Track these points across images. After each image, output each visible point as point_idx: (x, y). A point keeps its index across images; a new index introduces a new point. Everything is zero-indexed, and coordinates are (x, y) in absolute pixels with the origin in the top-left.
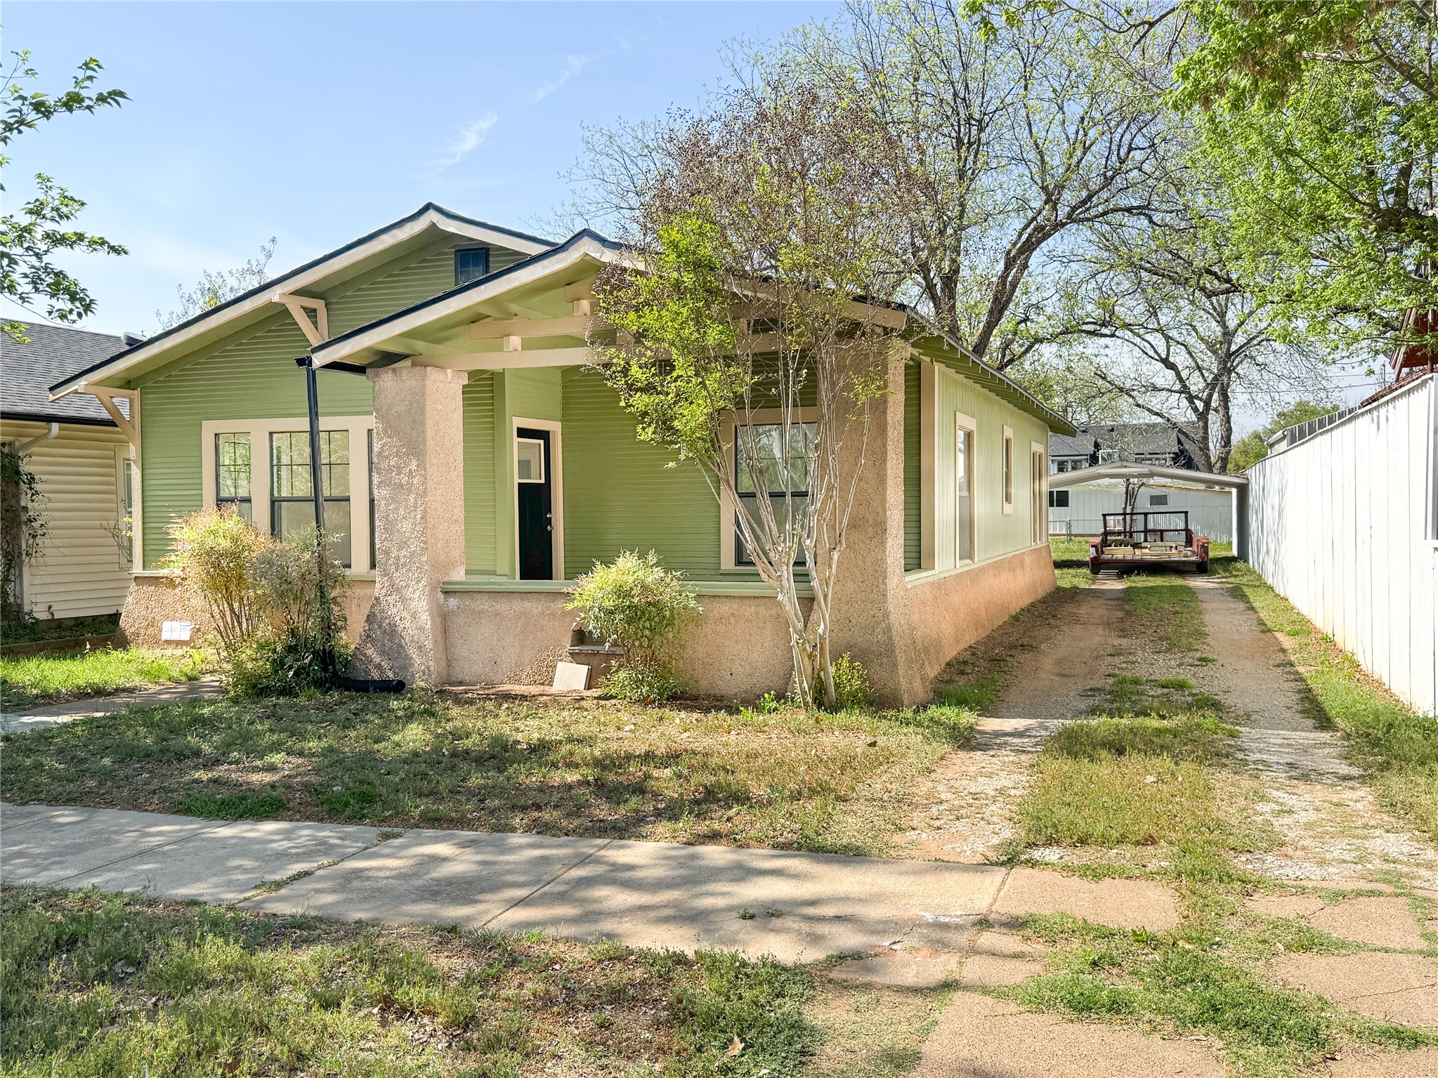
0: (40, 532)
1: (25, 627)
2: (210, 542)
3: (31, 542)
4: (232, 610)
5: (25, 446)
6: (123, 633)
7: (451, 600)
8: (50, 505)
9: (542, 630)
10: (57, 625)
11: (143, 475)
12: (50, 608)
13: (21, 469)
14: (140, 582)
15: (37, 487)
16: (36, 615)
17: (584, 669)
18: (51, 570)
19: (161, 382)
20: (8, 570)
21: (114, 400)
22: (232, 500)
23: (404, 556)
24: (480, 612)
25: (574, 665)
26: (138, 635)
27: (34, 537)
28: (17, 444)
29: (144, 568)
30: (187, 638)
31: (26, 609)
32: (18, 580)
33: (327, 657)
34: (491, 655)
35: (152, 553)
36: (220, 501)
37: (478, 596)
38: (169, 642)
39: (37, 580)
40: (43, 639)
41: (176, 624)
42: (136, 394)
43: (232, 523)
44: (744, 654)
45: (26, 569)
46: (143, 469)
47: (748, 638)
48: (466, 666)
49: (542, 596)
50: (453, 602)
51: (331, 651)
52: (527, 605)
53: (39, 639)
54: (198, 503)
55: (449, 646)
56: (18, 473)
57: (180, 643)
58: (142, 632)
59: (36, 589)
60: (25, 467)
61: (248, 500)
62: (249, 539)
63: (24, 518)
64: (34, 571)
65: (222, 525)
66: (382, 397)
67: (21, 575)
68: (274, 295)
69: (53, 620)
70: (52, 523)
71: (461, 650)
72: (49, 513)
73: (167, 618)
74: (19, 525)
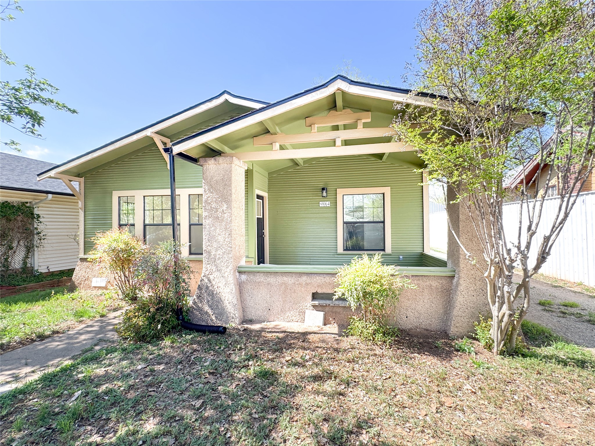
0: (43, 238)
1: (35, 276)
2: (114, 245)
3: (39, 241)
4: (125, 276)
5: (36, 203)
6: (73, 283)
7: (243, 276)
8: (47, 227)
9: (295, 292)
10: (52, 274)
11: (85, 214)
12: (48, 267)
13: (35, 212)
14: (82, 261)
15: (41, 220)
16: (39, 271)
17: (321, 314)
18: (48, 252)
19: (94, 174)
20: (28, 253)
21: (71, 183)
22: (126, 225)
23: (219, 254)
24: (259, 282)
25: (315, 312)
26: (81, 284)
27: (40, 240)
28: (33, 203)
29: (85, 254)
30: (104, 285)
31: (36, 268)
32: (33, 257)
33: (178, 312)
34: (267, 305)
35: (88, 248)
36: (120, 226)
37: (258, 274)
38: (95, 287)
39: (40, 257)
40: (42, 281)
41: (99, 279)
42: (82, 180)
43: (125, 236)
44: (413, 306)
45: (36, 253)
46: (85, 212)
47: (415, 297)
48: (253, 312)
49: (293, 274)
50: (244, 277)
51: (181, 309)
52: (285, 279)
53: (40, 282)
54: (110, 226)
55: (243, 300)
56: (32, 214)
57: (100, 288)
58: (83, 283)
59: (41, 260)
60: (36, 211)
61: (134, 225)
62: (133, 243)
63: (35, 232)
64: (40, 253)
65: (120, 237)
66: (208, 172)
67: (34, 254)
68: (148, 132)
69: (49, 272)
70: (49, 234)
71: (250, 303)
72: (46, 230)
73: (95, 276)
74: (33, 235)
